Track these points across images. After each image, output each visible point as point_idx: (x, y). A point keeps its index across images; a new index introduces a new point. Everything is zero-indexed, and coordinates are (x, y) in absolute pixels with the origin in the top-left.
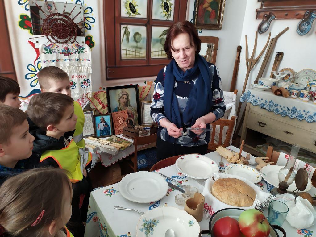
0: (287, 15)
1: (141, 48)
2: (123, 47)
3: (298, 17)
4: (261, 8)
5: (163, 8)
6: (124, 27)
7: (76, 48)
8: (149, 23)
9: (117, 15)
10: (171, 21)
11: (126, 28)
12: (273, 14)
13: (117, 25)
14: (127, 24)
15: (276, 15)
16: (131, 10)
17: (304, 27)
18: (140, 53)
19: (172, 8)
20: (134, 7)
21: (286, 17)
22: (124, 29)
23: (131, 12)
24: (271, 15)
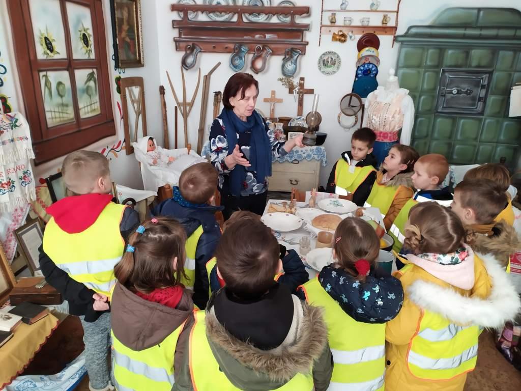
0: (214, 47)
1: (67, 106)
2: (47, 108)
3: (228, 50)
4: (180, 37)
5: (83, 41)
6: (43, 76)
7: (8, 122)
8: (70, 65)
9: (32, 58)
10: (93, 59)
11: (46, 76)
12: (198, 46)
13: (35, 73)
14: (47, 70)
15: (201, 47)
16: (48, 48)
17: (237, 62)
18: (67, 113)
19: (91, 40)
20: (51, 44)
21: (214, 50)
22: (44, 78)
23: (48, 52)
24: (195, 46)
